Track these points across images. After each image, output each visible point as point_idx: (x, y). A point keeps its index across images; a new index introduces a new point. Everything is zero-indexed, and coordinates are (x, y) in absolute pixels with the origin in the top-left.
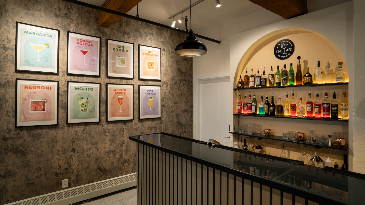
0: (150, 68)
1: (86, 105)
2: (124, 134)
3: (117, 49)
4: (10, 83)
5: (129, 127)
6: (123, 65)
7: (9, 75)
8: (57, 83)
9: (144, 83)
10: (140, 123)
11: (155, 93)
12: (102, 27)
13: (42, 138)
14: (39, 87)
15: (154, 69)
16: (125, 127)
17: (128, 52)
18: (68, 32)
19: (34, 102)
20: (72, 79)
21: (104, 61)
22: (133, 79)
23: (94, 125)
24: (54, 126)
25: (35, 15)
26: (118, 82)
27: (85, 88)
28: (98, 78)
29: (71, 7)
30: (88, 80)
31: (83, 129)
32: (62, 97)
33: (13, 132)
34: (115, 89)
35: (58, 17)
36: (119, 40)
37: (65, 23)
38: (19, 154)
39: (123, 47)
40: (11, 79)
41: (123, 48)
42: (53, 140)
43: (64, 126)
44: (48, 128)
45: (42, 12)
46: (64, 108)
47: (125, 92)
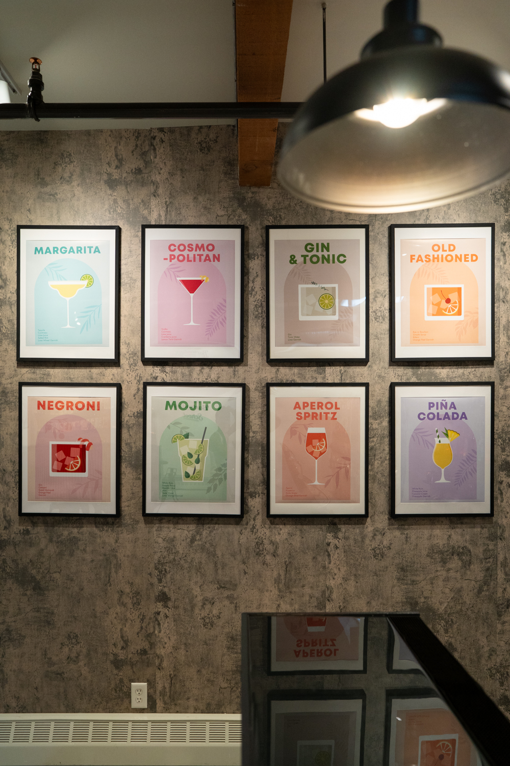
0: (439, 313)
1: (200, 457)
2: (331, 566)
3: (305, 257)
4: (9, 395)
5: (352, 542)
6: (327, 315)
7: (6, 374)
8: (114, 390)
9: (413, 374)
10: (398, 529)
11: (464, 413)
12: (250, 186)
13: (81, 550)
14: (70, 405)
15: (459, 313)
16: (334, 542)
17: (345, 261)
18: (144, 227)
19: (59, 448)
20: (157, 375)
21: (256, 306)
22: (369, 364)
23: (225, 524)
24: (110, 520)
25: (59, 196)
26: (307, 376)
27: (195, 402)
28: (238, 368)
29: (152, 145)
30: (205, 375)
31: (190, 535)
32: (131, 433)
33: (17, 527)
34: (297, 403)
35: (116, 186)
36: (310, 223)
37: (135, 200)
38: (29, 589)
39: (326, 247)
40: (9, 386)
41: (328, 250)
42: (107, 560)
43: (138, 522)
44: (95, 523)
45: (75, 183)
46: (134, 467)
47: (335, 414)
